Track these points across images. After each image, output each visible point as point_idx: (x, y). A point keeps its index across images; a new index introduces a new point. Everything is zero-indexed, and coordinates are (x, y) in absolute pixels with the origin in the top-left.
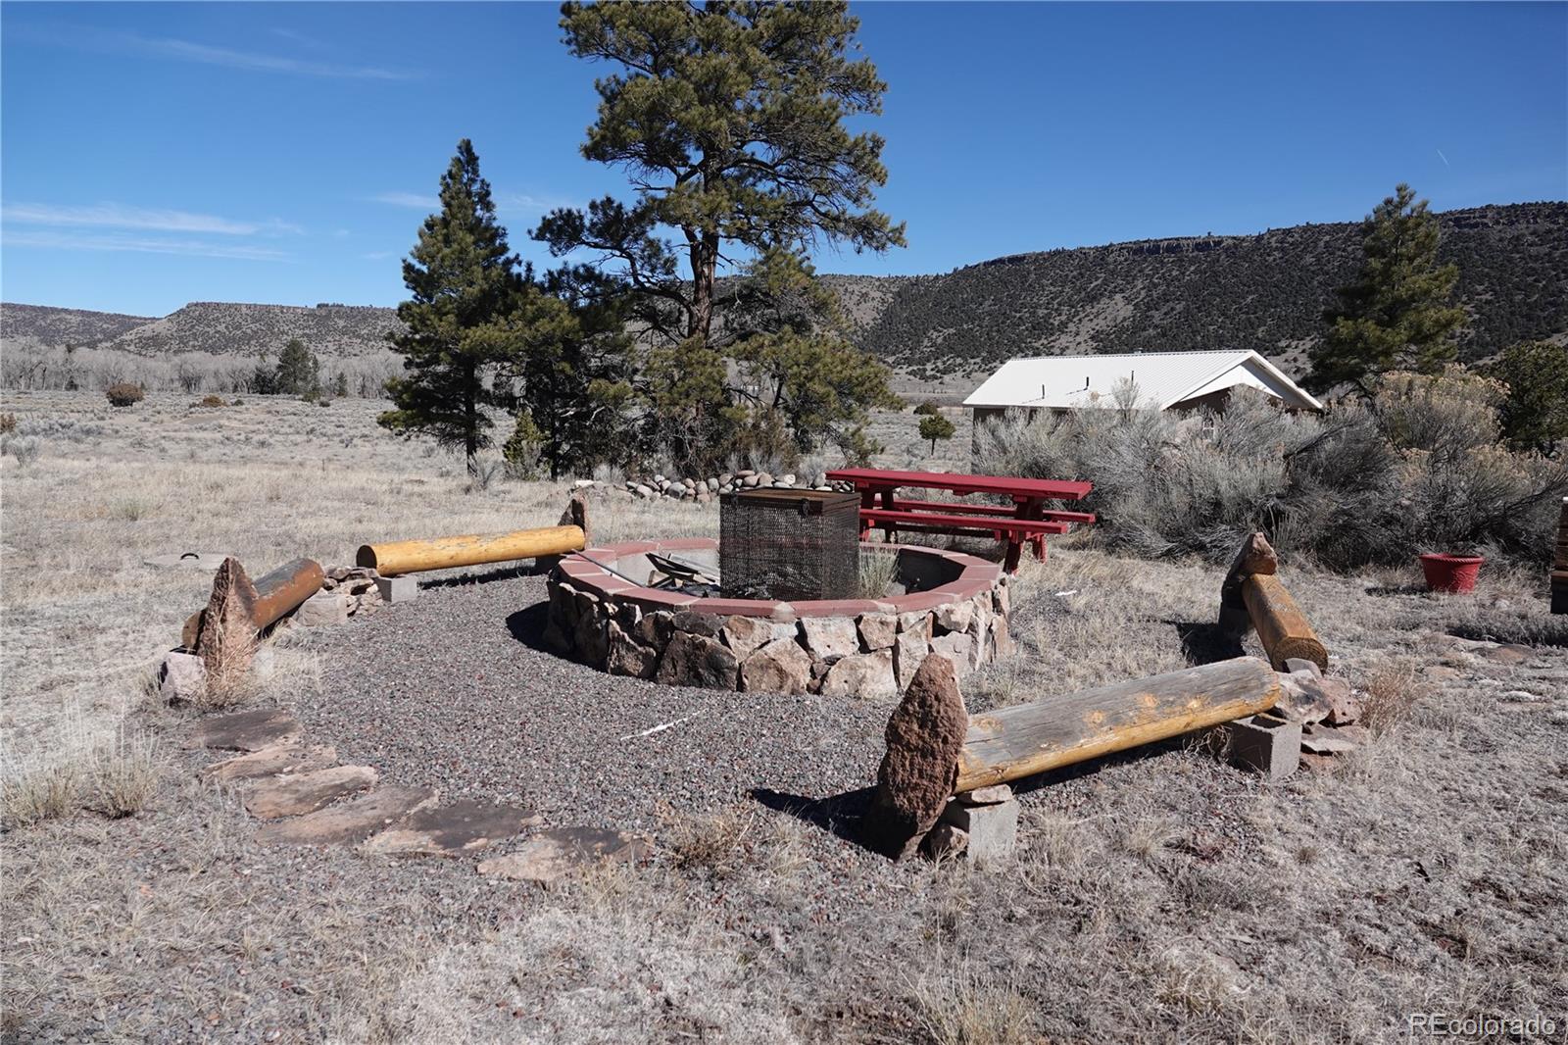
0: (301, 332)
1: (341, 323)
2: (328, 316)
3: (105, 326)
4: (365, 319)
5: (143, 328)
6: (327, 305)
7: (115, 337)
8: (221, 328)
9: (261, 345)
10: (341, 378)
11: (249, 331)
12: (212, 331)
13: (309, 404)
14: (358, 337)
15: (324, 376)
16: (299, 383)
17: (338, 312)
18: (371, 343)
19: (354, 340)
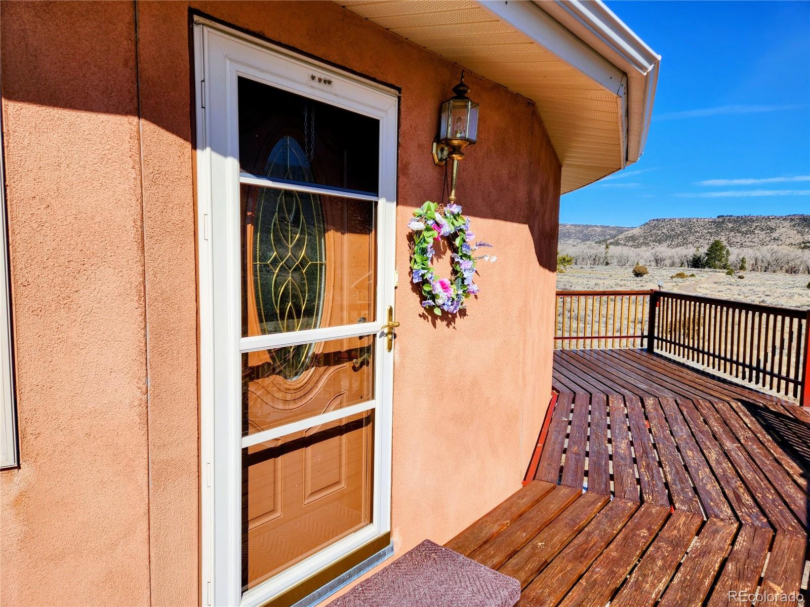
0: (706, 231)
1: (730, 225)
2: (723, 222)
3: (611, 232)
4: (745, 222)
5: (628, 232)
6: (723, 216)
7: (615, 237)
8: (665, 231)
9: (684, 239)
10: (743, 260)
11: (679, 232)
12: (660, 232)
13: (730, 276)
14: (740, 232)
15: (732, 258)
16: (717, 262)
17: (729, 219)
18: (747, 236)
19: (737, 234)
